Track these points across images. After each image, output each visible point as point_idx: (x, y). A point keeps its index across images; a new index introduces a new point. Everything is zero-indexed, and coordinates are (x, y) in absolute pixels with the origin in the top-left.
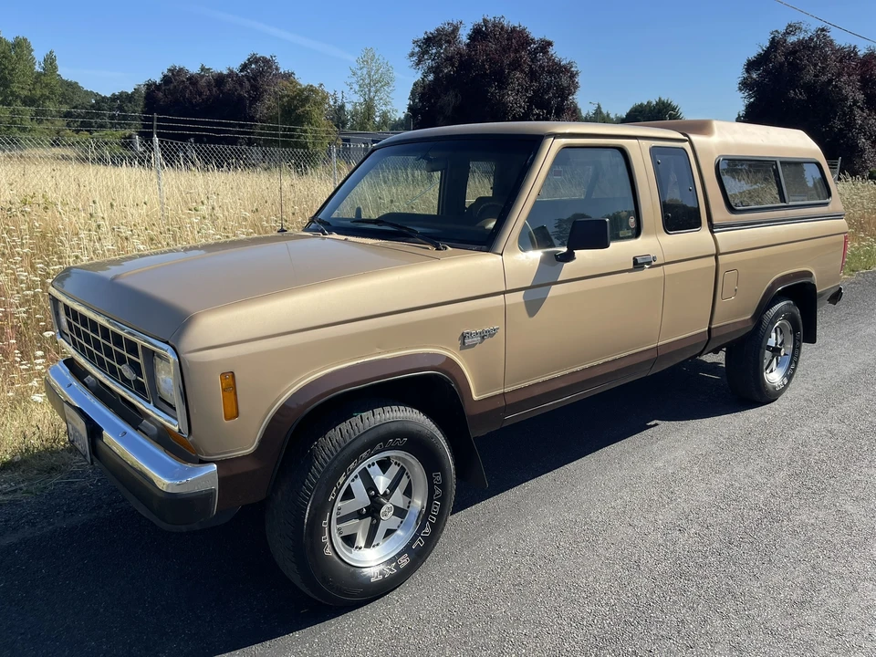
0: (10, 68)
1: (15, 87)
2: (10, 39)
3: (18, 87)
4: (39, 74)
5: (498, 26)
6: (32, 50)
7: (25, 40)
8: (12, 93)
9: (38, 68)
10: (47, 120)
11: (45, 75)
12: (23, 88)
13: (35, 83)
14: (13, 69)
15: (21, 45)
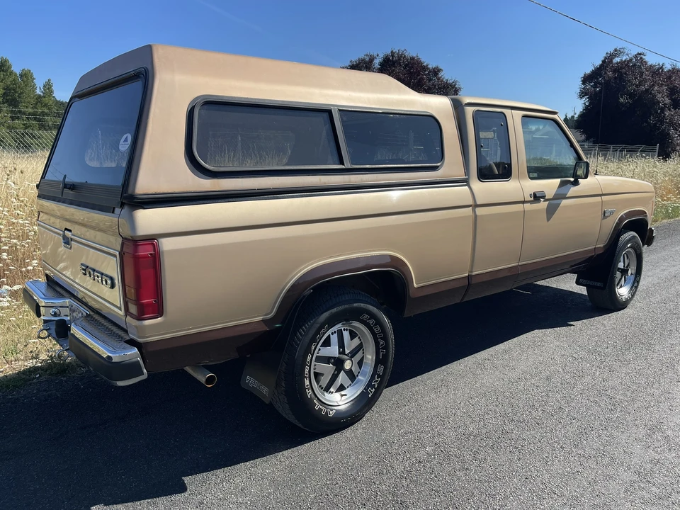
0: (19, 92)
1: (22, 106)
2: (19, 72)
4: (40, 96)
5: (401, 56)
6: (34, 79)
7: (29, 71)
8: (20, 112)
9: (38, 92)
11: (44, 97)
12: (27, 107)
13: (36, 104)
15: (26, 75)
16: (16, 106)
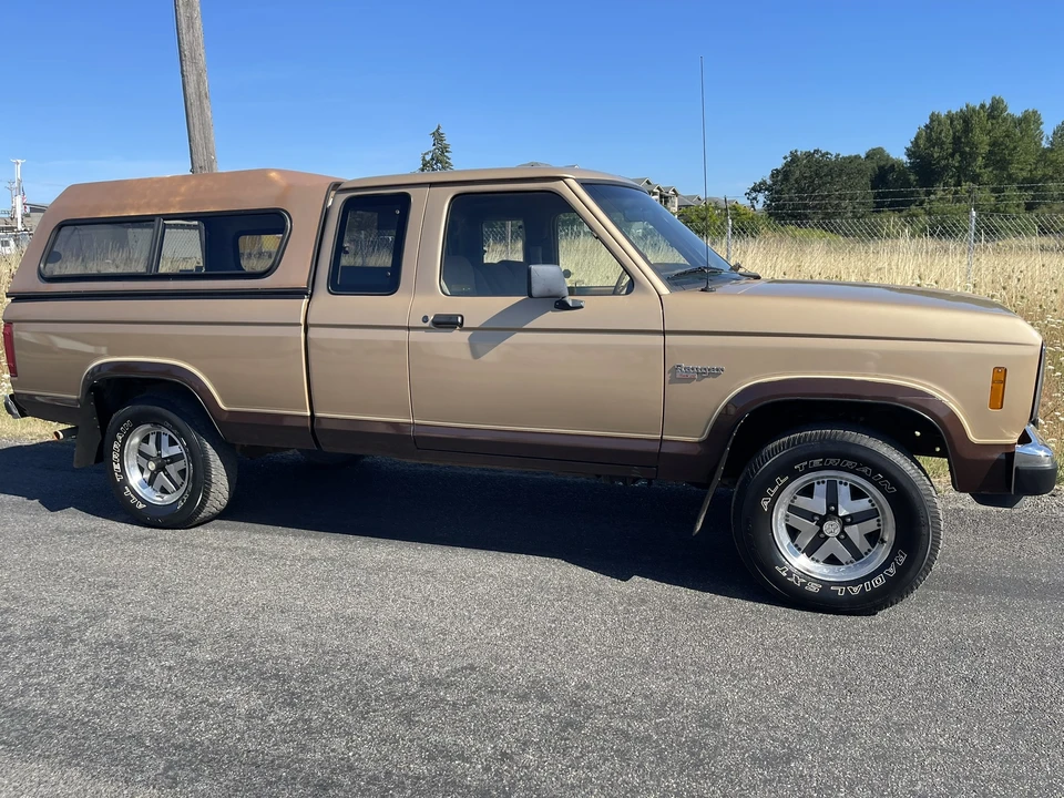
0: (1012, 146)
1: (1013, 169)
2: (1018, 114)
3: (1017, 168)
4: (1045, 151)
6: (1042, 123)
7: (1035, 112)
8: (1010, 176)
9: (1045, 144)
10: (1045, 204)
11: (1051, 150)
12: (1022, 169)
13: (1038, 161)
14: (1015, 148)
15: (1029, 121)
16: (1004, 169)
